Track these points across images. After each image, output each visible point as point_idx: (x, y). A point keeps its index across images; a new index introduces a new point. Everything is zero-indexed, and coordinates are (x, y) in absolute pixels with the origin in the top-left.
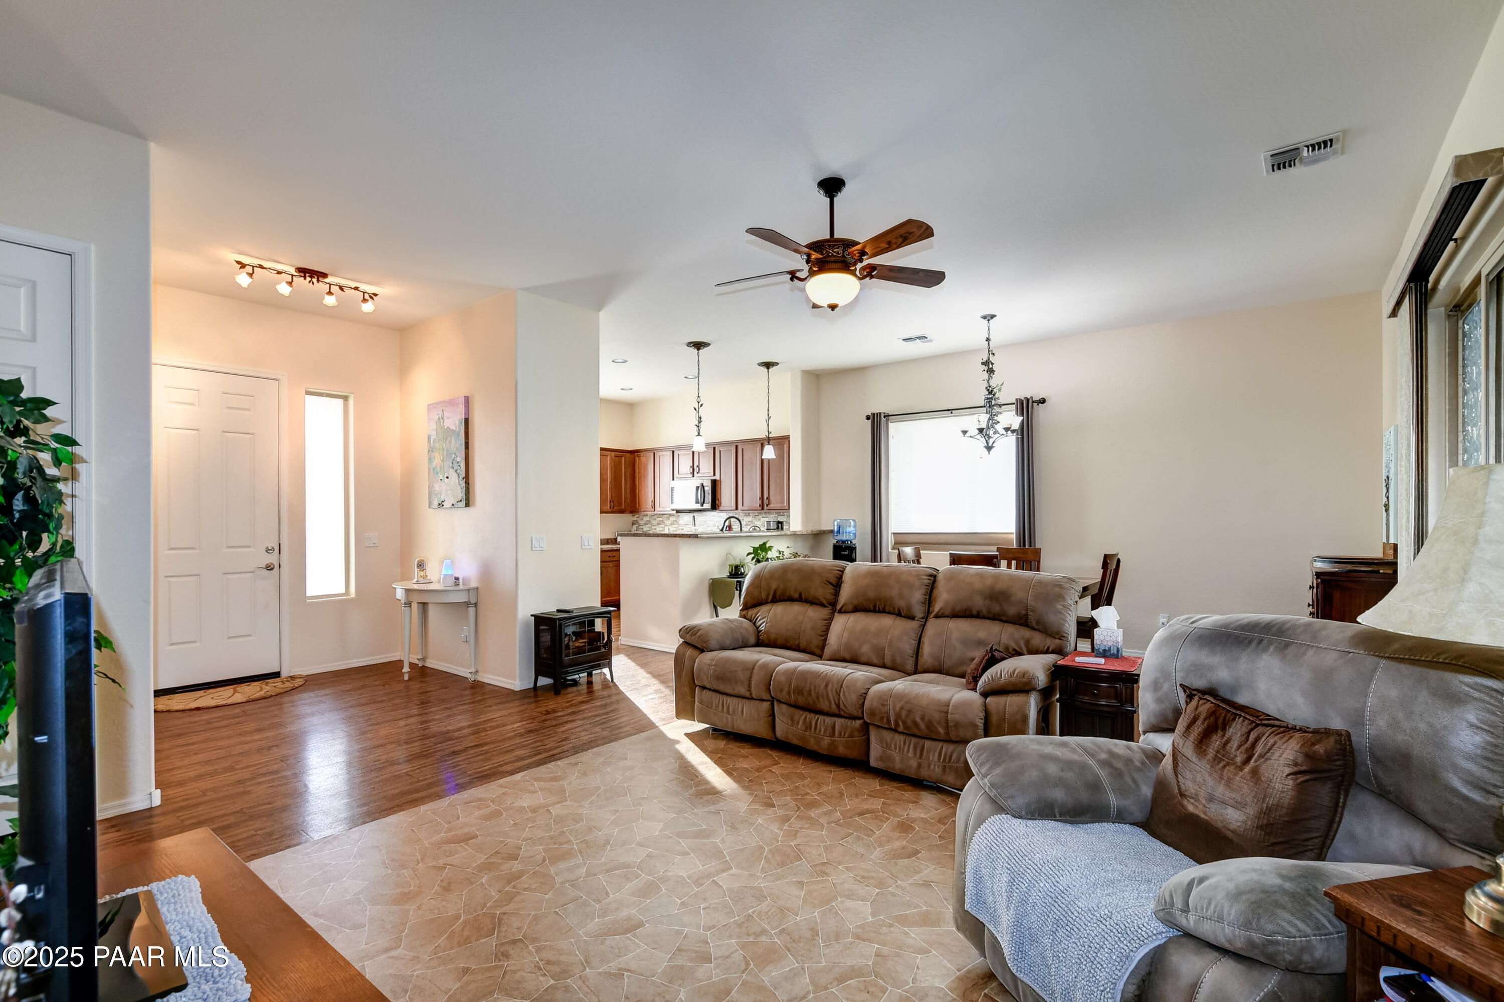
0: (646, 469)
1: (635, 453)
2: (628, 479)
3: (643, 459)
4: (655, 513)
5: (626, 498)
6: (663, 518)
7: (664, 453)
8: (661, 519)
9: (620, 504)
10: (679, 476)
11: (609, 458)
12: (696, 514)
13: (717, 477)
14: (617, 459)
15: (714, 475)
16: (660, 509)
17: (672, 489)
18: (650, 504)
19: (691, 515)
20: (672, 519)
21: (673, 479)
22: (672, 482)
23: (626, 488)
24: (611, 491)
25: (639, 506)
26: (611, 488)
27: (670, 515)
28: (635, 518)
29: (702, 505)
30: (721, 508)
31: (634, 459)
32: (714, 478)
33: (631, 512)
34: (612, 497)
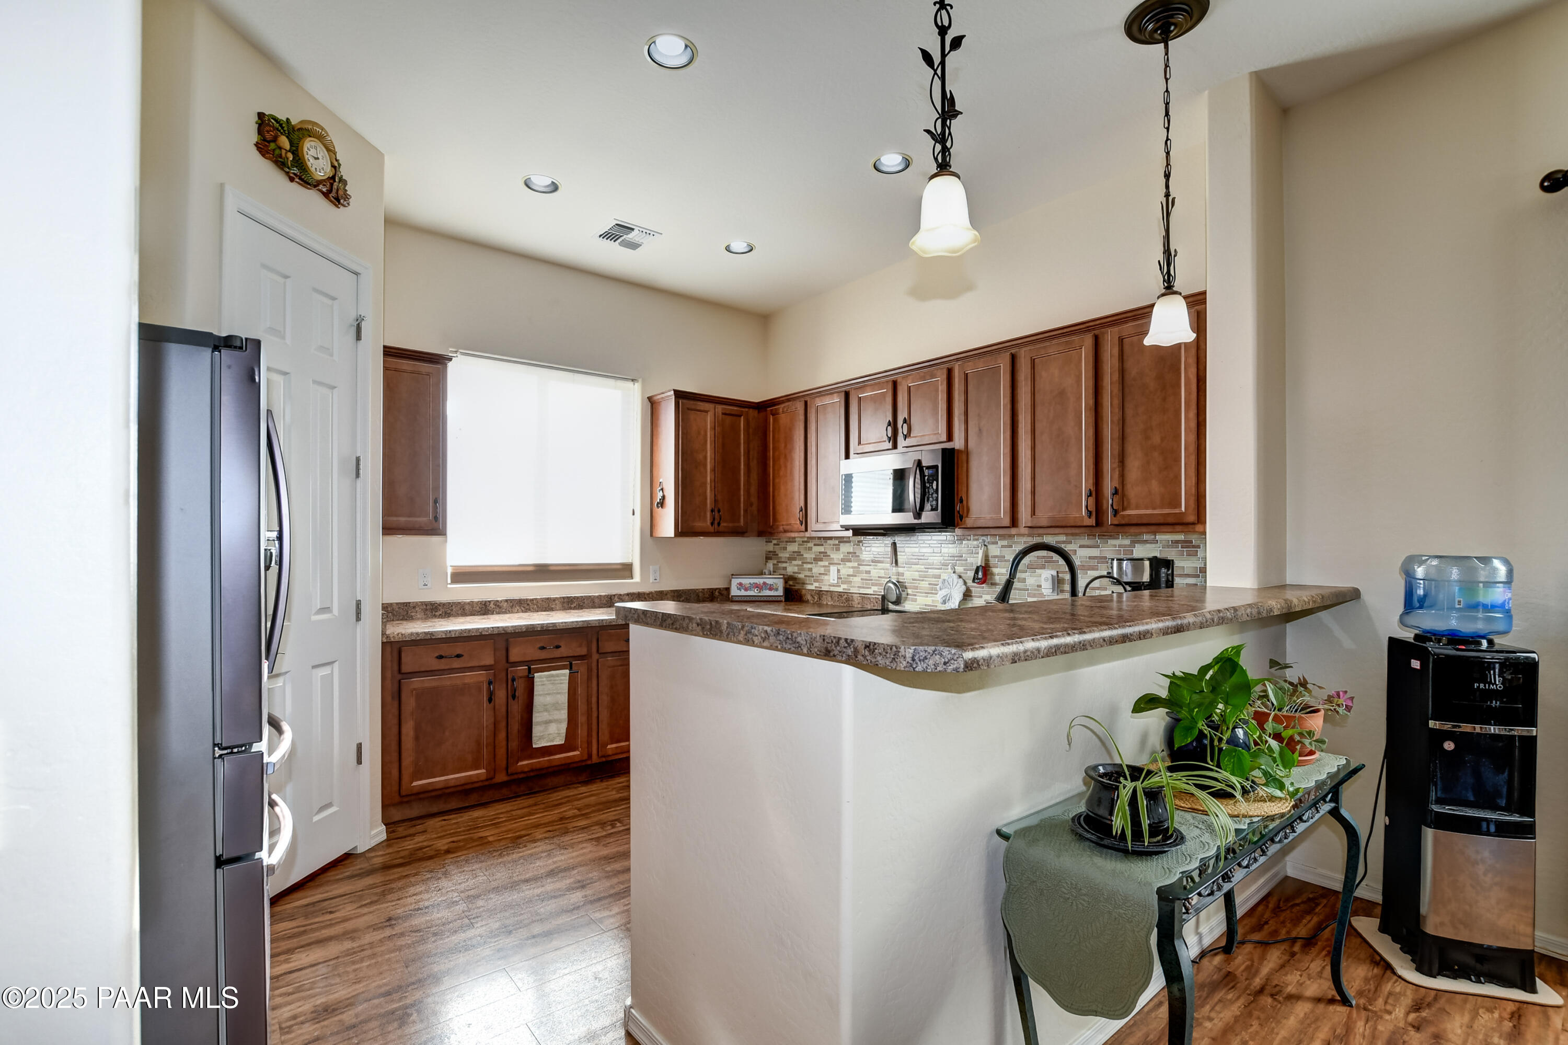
0: (789, 439)
1: (767, 407)
2: (754, 464)
3: (783, 419)
4: (807, 534)
5: (749, 504)
6: (827, 547)
7: (827, 400)
8: (821, 549)
9: (734, 517)
10: (861, 449)
11: (709, 418)
12: (899, 539)
13: (958, 443)
14: (728, 420)
15: (950, 438)
16: (820, 527)
17: (848, 478)
18: (797, 514)
19: (888, 541)
20: (845, 548)
21: (847, 456)
22: (844, 462)
23: (748, 482)
24: (714, 489)
25: (775, 520)
26: (714, 481)
27: (842, 540)
28: (770, 547)
29: (918, 515)
30: (969, 522)
31: (766, 421)
32: (948, 445)
33: (760, 534)
34: (716, 501)
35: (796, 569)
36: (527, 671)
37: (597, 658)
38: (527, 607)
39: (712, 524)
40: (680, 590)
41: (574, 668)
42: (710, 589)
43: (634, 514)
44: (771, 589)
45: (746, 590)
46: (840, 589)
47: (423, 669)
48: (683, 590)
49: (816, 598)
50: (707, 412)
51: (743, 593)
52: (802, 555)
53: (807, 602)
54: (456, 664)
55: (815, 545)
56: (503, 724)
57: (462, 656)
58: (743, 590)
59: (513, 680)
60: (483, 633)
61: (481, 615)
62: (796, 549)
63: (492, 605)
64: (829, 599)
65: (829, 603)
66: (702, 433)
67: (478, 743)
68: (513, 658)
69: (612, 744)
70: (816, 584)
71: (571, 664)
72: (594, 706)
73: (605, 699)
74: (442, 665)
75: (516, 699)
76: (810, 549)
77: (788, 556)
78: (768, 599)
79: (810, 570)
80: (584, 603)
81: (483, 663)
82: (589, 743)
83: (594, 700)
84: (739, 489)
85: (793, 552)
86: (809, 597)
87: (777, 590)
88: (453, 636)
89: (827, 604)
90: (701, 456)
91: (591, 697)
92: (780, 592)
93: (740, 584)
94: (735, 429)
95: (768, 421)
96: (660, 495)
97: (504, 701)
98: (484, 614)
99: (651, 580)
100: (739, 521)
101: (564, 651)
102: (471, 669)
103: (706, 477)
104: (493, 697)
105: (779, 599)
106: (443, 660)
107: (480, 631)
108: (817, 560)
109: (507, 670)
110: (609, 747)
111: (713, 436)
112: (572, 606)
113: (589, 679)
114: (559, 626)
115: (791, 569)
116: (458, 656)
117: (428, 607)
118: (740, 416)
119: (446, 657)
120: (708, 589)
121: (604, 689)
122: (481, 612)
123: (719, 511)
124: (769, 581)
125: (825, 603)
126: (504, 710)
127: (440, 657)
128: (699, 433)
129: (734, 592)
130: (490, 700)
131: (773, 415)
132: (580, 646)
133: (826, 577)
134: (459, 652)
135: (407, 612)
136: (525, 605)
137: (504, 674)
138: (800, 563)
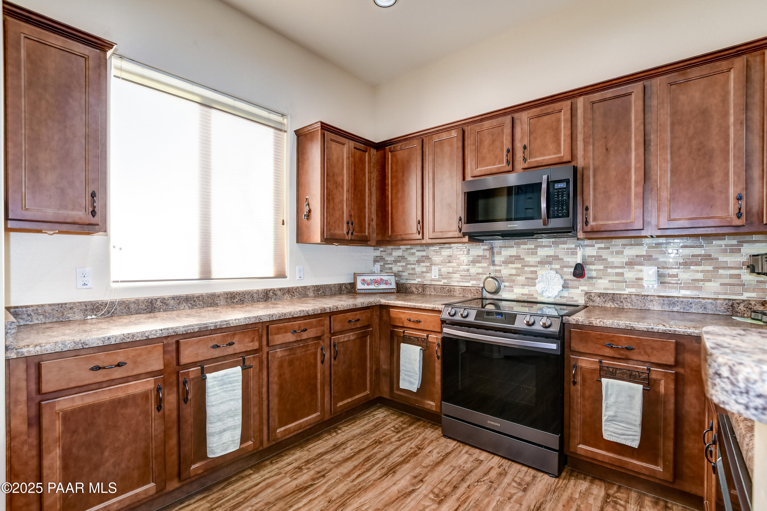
14: (358, 153)
35: (400, 269)
36: (200, 371)
37: (267, 350)
38: (194, 303)
39: (348, 233)
40: (319, 286)
41: (247, 363)
42: (339, 284)
43: (283, 224)
44: (386, 284)
45: (368, 284)
46: (441, 283)
47: (73, 385)
48: (321, 285)
49: (420, 290)
50: (344, 144)
51: (366, 287)
52: (407, 259)
53: (412, 293)
54: (118, 374)
55: (417, 251)
56: (175, 429)
57: (125, 364)
58: (366, 285)
59: (185, 383)
60: (150, 337)
61: (147, 313)
62: (401, 254)
63: (159, 303)
64: (433, 290)
65: (432, 294)
66: (341, 161)
67: (146, 456)
68: (184, 360)
69: (281, 427)
70: (419, 280)
71: (244, 359)
72: (265, 396)
73: (275, 387)
74: (99, 376)
75: (189, 402)
76: (413, 254)
77: (394, 259)
78: (384, 291)
79: (414, 269)
80: (245, 298)
81: (149, 370)
82: (261, 431)
83: (264, 390)
84: (365, 207)
85: (398, 257)
86: (414, 289)
87: (391, 284)
88: (113, 343)
89: (430, 295)
90: (339, 179)
91: (262, 388)
92: (394, 286)
93: (364, 280)
94: (362, 161)
95: (387, 156)
96: (307, 209)
97: (175, 405)
98: (150, 312)
99: (298, 278)
100: (365, 232)
101: (238, 347)
102: (137, 377)
103: (343, 196)
104: (162, 405)
105: (392, 291)
106: (100, 371)
107: (146, 335)
108: (419, 262)
109: (178, 373)
110: (278, 431)
111: (348, 164)
112: (235, 301)
113: (261, 370)
114: (233, 323)
115: (396, 268)
116: (119, 365)
117: (88, 307)
118: (366, 152)
119: (104, 368)
120: (338, 284)
121: (274, 379)
122: (148, 310)
123: (352, 224)
124: (385, 278)
125: (428, 293)
126: (174, 415)
127: (97, 368)
128: (338, 160)
129: (359, 286)
130: (159, 408)
131: (391, 152)
132: (253, 341)
133: (428, 274)
134: (120, 359)
135: (63, 313)
136: (192, 302)
137: (174, 377)
138: (404, 264)
